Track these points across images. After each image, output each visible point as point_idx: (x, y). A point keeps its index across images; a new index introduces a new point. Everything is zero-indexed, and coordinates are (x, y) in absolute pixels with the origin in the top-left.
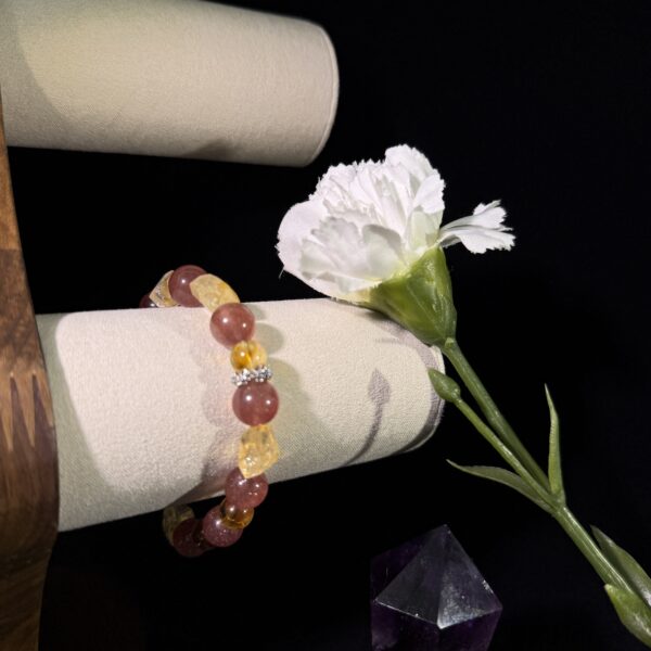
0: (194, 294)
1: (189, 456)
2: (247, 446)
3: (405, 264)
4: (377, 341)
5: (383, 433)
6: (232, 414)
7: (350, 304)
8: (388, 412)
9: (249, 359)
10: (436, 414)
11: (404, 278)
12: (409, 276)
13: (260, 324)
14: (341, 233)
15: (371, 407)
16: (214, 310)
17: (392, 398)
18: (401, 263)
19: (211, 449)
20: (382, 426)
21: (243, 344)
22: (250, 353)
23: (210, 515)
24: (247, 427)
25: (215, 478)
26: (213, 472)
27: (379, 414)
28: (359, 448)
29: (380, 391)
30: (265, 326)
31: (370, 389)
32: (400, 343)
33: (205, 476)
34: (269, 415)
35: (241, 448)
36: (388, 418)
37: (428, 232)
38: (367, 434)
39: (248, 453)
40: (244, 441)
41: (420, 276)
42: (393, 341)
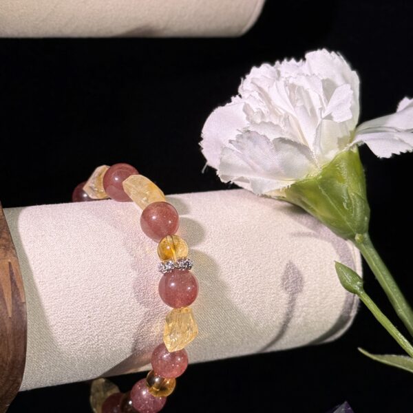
0: (125, 191)
1: (123, 331)
2: (170, 325)
3: (317, 167)
4: (294, 235)
5: (297, 321)
6: (159, 298)
7: (270, 197)
8: (301, 300)
9: (174, 252)
10: (351, 305)
11: (316, 178)
12: (320, 177)
13: (183, 219)
14: (255, 143)
15: (285, 296)
16: (144, 208)
17: (305, 288)
18: (313, 166)
19: (141, 326)
20: (296, 313)
21: (169, 239)
22: (175, 247)
23: (138, 386)
24: (171, 309)
25: (143, 352)
26: (141, 347)
27: (292, 302)
28: (273, 335)
29: (293, 281)
30: (188, 220)
31: (283, 279)
32: (316, 237)
33: (134, 350)
34: (189, 300)
35: (165, 327)
36: (303, 307)
37: (341, 136)
38: (281, 321)
39: (172, 331)
40: (168, 321)
41: (331, 177)
42: (309, 235)
